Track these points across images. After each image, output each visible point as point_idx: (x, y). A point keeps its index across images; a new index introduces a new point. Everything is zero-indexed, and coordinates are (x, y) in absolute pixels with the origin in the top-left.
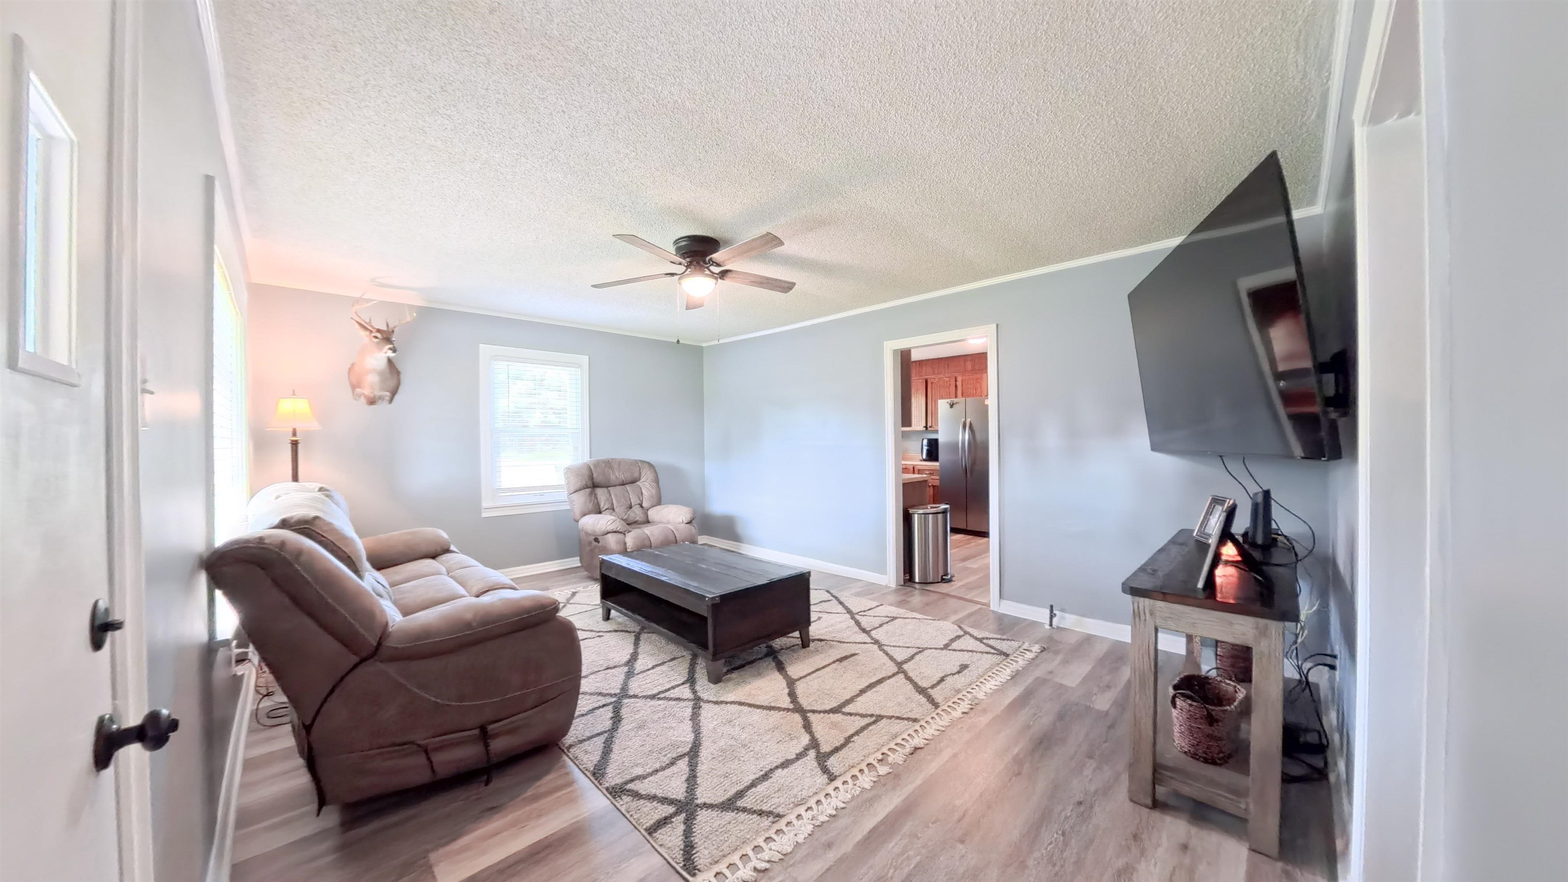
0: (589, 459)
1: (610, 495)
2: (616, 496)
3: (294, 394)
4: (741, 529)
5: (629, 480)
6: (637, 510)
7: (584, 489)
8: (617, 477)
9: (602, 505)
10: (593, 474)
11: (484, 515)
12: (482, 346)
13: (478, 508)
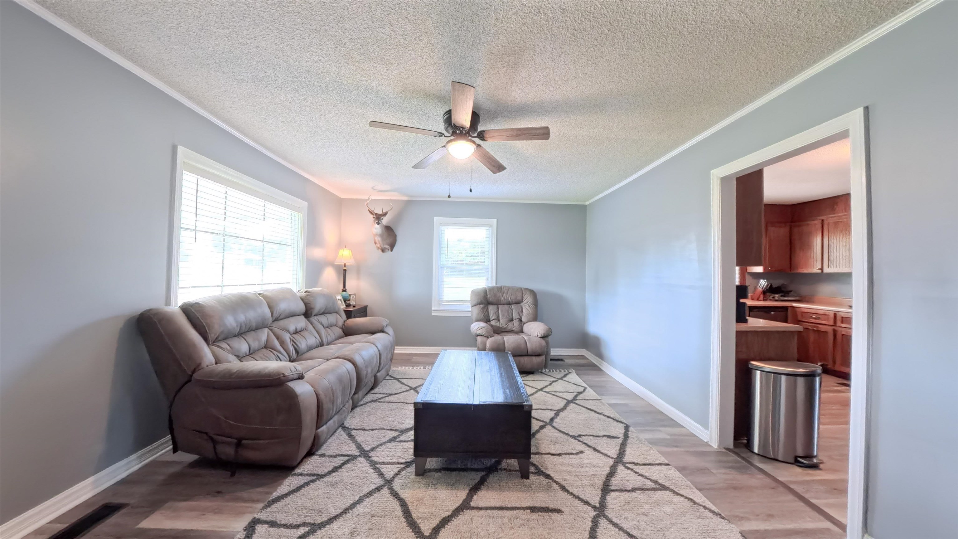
0: (495, 285)
1: (498, 310)
2: (502, 311)
3: (346, 247)
4: (606, 352)
5: (514, 301)
6: (516, 323)
7: (480, 304)
8: (505, 299)
9: (491, 317)
10: (487, 296)
11: (433, 314)
12: (435, 218)
13: (430, 311)
